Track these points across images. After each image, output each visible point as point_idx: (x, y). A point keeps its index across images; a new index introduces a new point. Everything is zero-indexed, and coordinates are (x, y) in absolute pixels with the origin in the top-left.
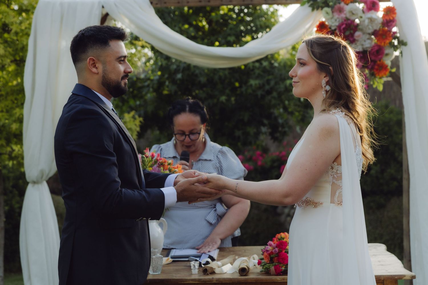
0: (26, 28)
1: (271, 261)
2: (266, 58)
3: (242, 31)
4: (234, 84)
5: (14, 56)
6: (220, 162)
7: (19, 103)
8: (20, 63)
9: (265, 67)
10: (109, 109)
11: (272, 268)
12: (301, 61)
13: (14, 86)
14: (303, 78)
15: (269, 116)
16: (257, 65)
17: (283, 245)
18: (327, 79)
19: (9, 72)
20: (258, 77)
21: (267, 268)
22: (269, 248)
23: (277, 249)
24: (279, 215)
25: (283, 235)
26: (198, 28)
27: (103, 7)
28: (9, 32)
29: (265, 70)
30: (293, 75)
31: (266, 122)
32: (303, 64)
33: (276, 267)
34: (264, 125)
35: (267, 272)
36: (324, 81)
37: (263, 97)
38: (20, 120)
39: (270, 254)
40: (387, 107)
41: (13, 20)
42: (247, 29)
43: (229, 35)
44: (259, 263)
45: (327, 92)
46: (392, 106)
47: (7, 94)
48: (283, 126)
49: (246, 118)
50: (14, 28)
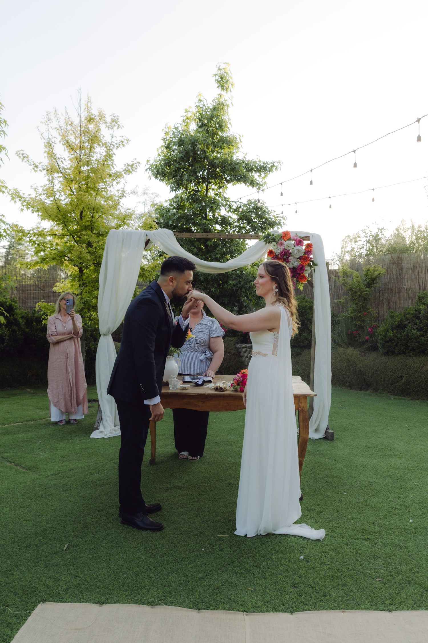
0: (101, 245)
1: (238, 384)
2: (239, 269)
3: (224, 252)
4: (219, 282)
5: (94, 260)
6: (211, 326)
7: (96, 288)
8: (98, 265)
9: (238, 274)
10: (166, 303)
11: (239, 389)
12: (261, 275)
13: (93, 278)
14: (262, 284)
15: (239, 301)
16: (234, 272)
17: (245, 376)
18: (276, 285)
19: (90, 270)
20: (234, 279)
21: (235, 388)
22: (238, 378)
23: (241, 378)
24: (242, 357)
25: (244, 371)
26: (200, 249)
27: (147, 236)
28: (91, 247)
29: (238, 276)
30: (256, 283)
31: (236, 304)
32: (262, 277)
33: (241, 388)
34: (235, 306)
35: (236, 390)
36: (274, 287)
37: (237, 290)
38: (97, 298)
39: (237, 381)
40: (304, 299)
41: (94, 240)
42: (227, 251)
43: (217, 254)
44: (232, 385)
45: (276, 292)
46: (307, 298)
47: (89, 282)
48: (246, 307)
49: (226, 302)
50: (94, 245)
